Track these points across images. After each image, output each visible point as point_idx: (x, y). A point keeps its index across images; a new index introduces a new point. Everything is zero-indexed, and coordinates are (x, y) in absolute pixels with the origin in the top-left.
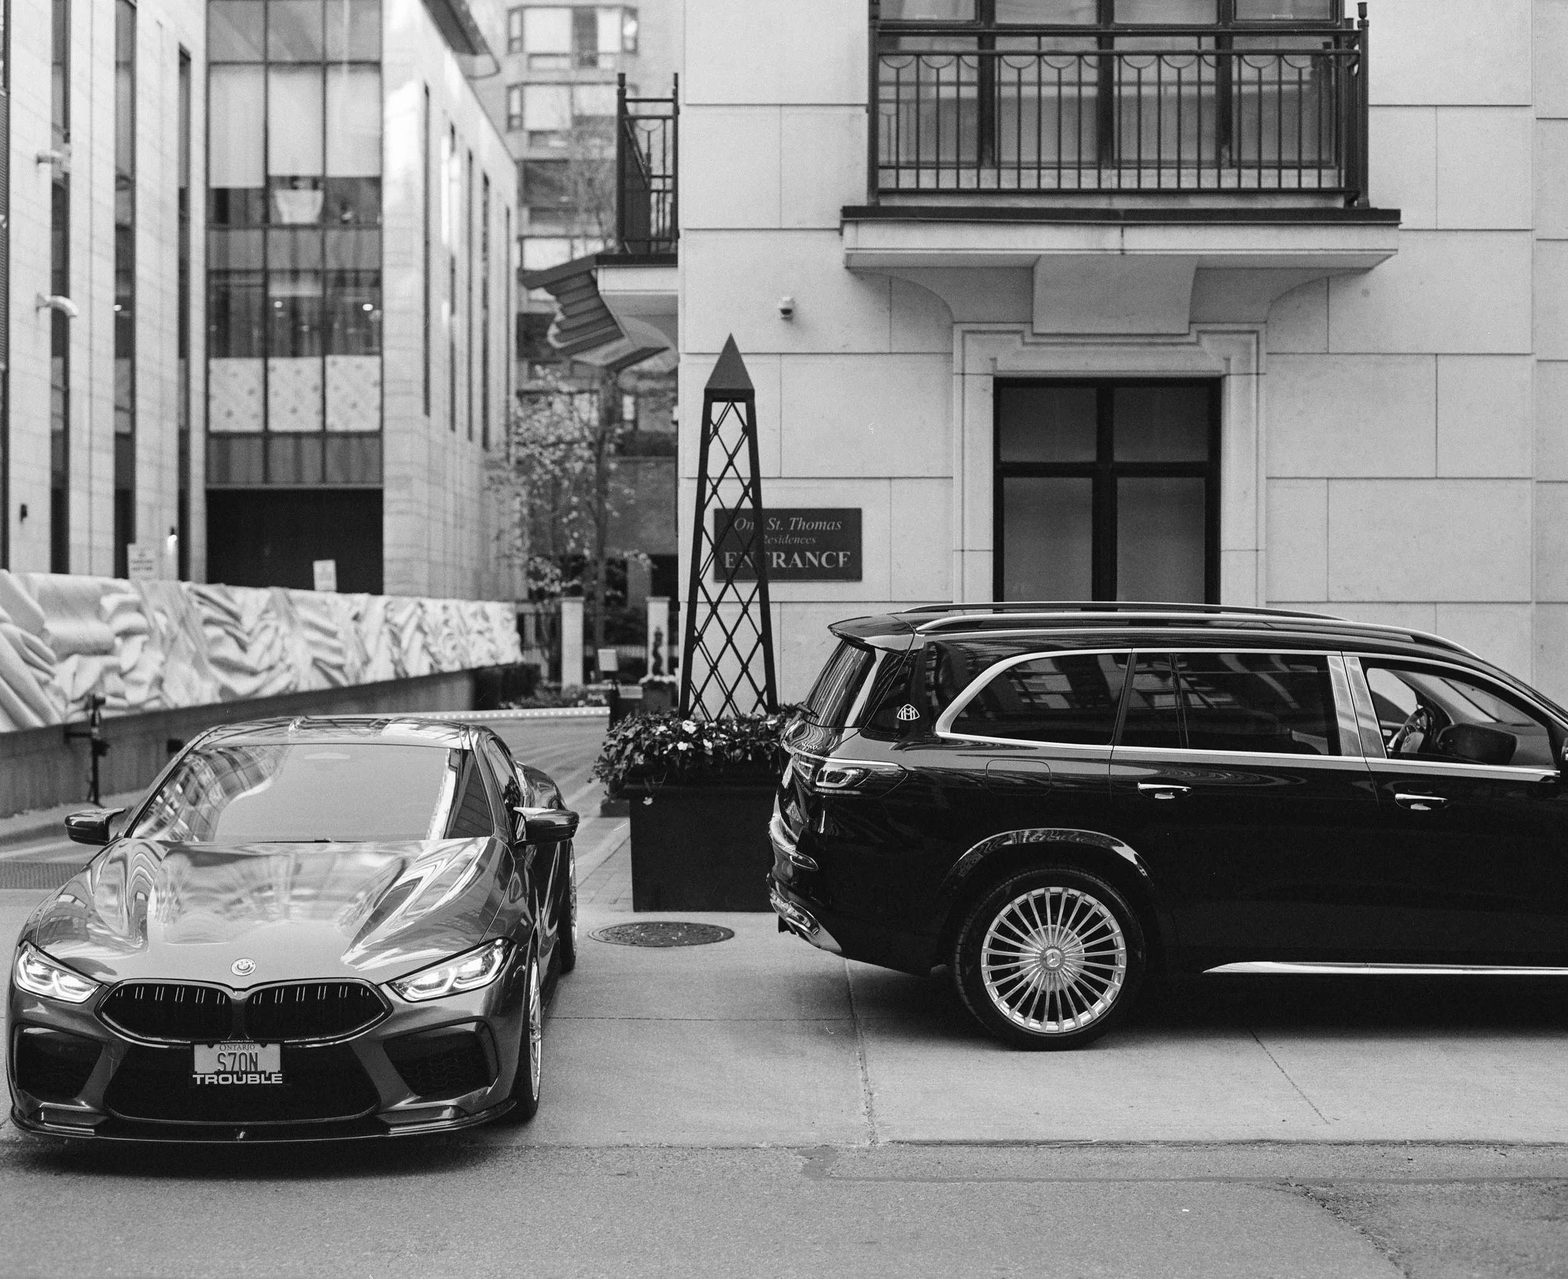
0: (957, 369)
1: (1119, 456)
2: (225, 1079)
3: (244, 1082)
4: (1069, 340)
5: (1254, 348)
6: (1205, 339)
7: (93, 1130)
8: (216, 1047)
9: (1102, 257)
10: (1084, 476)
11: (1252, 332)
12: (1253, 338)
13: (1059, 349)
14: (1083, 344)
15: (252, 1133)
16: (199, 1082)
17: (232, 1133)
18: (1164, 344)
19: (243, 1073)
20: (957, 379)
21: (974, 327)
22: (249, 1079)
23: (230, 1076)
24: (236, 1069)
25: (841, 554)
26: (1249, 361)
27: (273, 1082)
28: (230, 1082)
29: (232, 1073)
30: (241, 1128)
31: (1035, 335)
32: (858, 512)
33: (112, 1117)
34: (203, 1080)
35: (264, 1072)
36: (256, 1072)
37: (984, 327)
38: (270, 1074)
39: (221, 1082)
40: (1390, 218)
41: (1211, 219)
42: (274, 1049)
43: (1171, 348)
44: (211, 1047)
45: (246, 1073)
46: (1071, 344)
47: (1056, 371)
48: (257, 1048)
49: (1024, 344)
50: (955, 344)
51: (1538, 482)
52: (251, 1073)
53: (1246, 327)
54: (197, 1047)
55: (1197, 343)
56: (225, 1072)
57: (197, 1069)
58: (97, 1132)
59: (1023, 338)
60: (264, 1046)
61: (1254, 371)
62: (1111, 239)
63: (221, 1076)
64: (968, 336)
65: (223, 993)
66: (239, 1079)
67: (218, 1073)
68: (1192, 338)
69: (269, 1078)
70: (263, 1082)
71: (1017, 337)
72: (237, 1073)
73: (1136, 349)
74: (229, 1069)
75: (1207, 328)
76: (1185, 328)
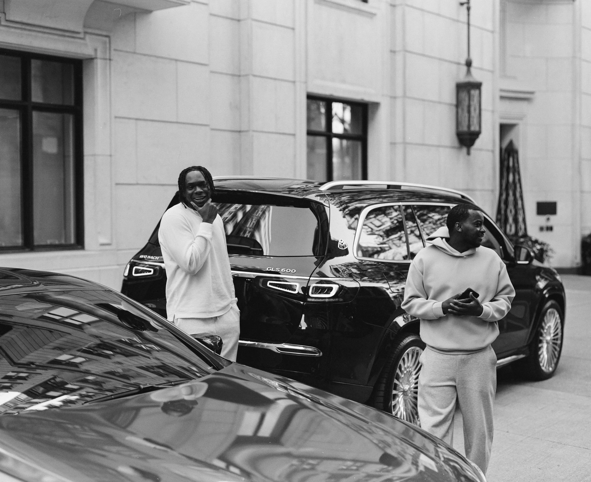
1: (34, 98)
4: (24, 27)
5: (108, 46)
6: (88, 37)
10: (15, 109)
11: (106, 36)
12: (107, 39)
13: (18, 31)
14: (30, 30)
26: (106, 52)
31: (7, 21)
43: (72, 40)
46: (24, 29)
47: (15, 44)
49: (1, 25)
51: (212, 129)
53: (104, 33)
55: (83, 39)
61: (108, 57)
68: (81, 36)
73: (56, 37)
75: (90, 31)
76: (80, 29)
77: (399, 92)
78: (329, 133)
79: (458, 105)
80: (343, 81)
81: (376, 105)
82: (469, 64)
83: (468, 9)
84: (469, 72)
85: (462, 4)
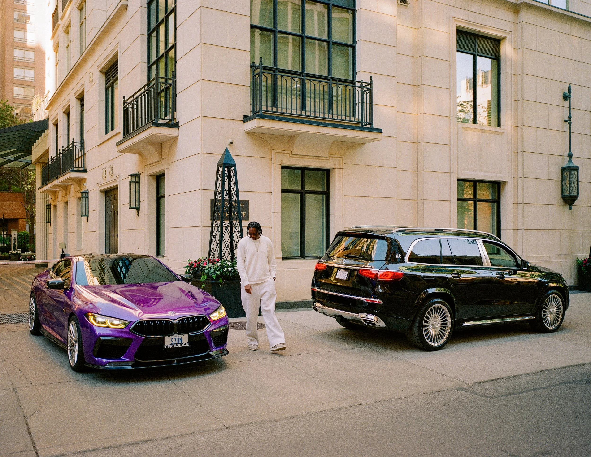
0: (273, 162)
1: (307, 188)
2: (173, 346)
3: (178, 346)
4: (300, 156)
5: (341, 162)
6: (331, 159)
7: (130, 366)
8: (171, 337)
9: (318, 134)
10: (298, 193)
11: (340, 158)
12: (341, 159)
13: (298, 159)
14: (303, 158)
15: (178, 361)
16: (166, 348)
17: (172, 362)
18: (322, 159)
19: (178, 344)
20: (273, 165)
21: (277, 151)
22: (180, 345)
23: (174, 345)
24: (176, 343)
25: (244, 213)
26: (340, 165)
27: (186, 345)
28: (174, 347)
29: (175, 344)
30: (174, 361)
31: (292, 154)
32: (248, 201)
33: (136, 361)
34: (167, 347)
35: (184, 343)
36: (181, 343)
37: (280, 151)
38: (185, 343)
39: (172, 347)
40: (379, 131)
41: (343, 127)
42: (186, 336)
43: (324, 161)
44: (169, 337)
45: (179, 343)
46: (301, 158)
48: (181, 336)
49: (290, 157)
50: (272, 155)
51: (398, 200)
52: (180, 343)
53: (339, 156)
54: (165, 337)
56: (173, 344)
57: (165, 344)
58: (132, 366)
59: (289, 155)
60: (183, 335)
61: (341, 167)
62: (320, 130)
63: (172, 345)
64: (276, 153)
65: (170, 321)
66: (177, 346)
67: (171, 344)
68: (328, 158)
69: (185, 345)
70: (184, 346)
71: (288, 155)
72: (176, 344)
73: (315, 160)
74: (174, 343)
75: (332, 156)
76: (327, 156)
77: (520, 175)
78: (475, 199)
79: (563, 180)
80: (482, 171)
81: (505, 182)
82: (570, 156)
83: (570, 124)
84: (570, 161)
85: (565, 121)
